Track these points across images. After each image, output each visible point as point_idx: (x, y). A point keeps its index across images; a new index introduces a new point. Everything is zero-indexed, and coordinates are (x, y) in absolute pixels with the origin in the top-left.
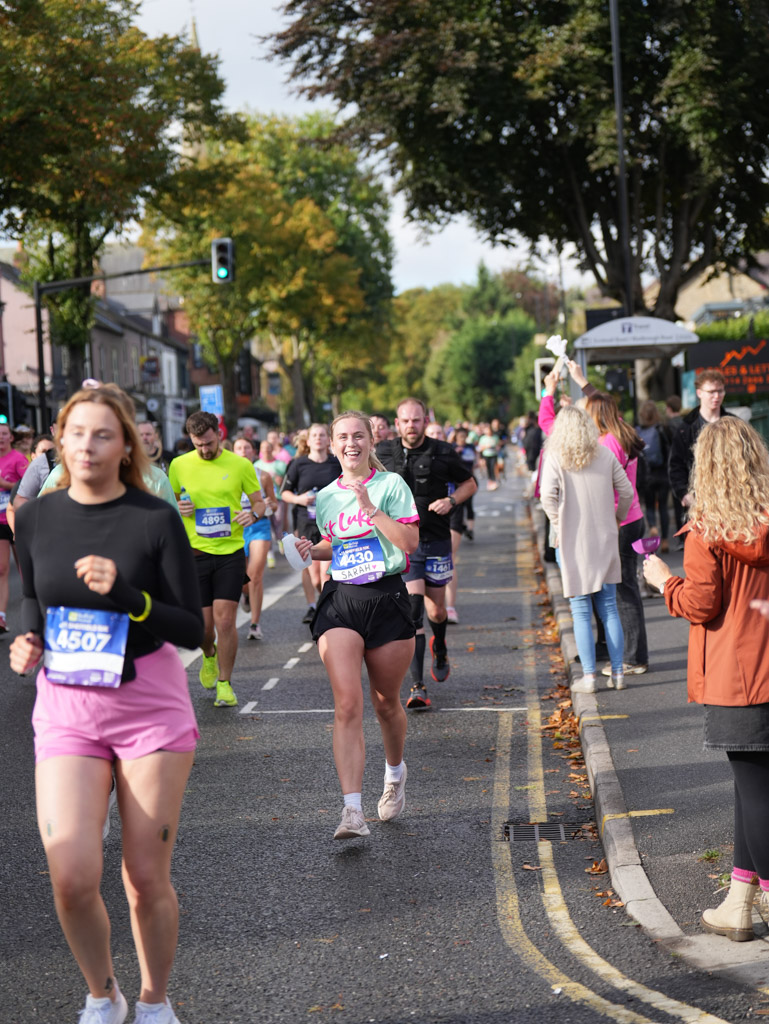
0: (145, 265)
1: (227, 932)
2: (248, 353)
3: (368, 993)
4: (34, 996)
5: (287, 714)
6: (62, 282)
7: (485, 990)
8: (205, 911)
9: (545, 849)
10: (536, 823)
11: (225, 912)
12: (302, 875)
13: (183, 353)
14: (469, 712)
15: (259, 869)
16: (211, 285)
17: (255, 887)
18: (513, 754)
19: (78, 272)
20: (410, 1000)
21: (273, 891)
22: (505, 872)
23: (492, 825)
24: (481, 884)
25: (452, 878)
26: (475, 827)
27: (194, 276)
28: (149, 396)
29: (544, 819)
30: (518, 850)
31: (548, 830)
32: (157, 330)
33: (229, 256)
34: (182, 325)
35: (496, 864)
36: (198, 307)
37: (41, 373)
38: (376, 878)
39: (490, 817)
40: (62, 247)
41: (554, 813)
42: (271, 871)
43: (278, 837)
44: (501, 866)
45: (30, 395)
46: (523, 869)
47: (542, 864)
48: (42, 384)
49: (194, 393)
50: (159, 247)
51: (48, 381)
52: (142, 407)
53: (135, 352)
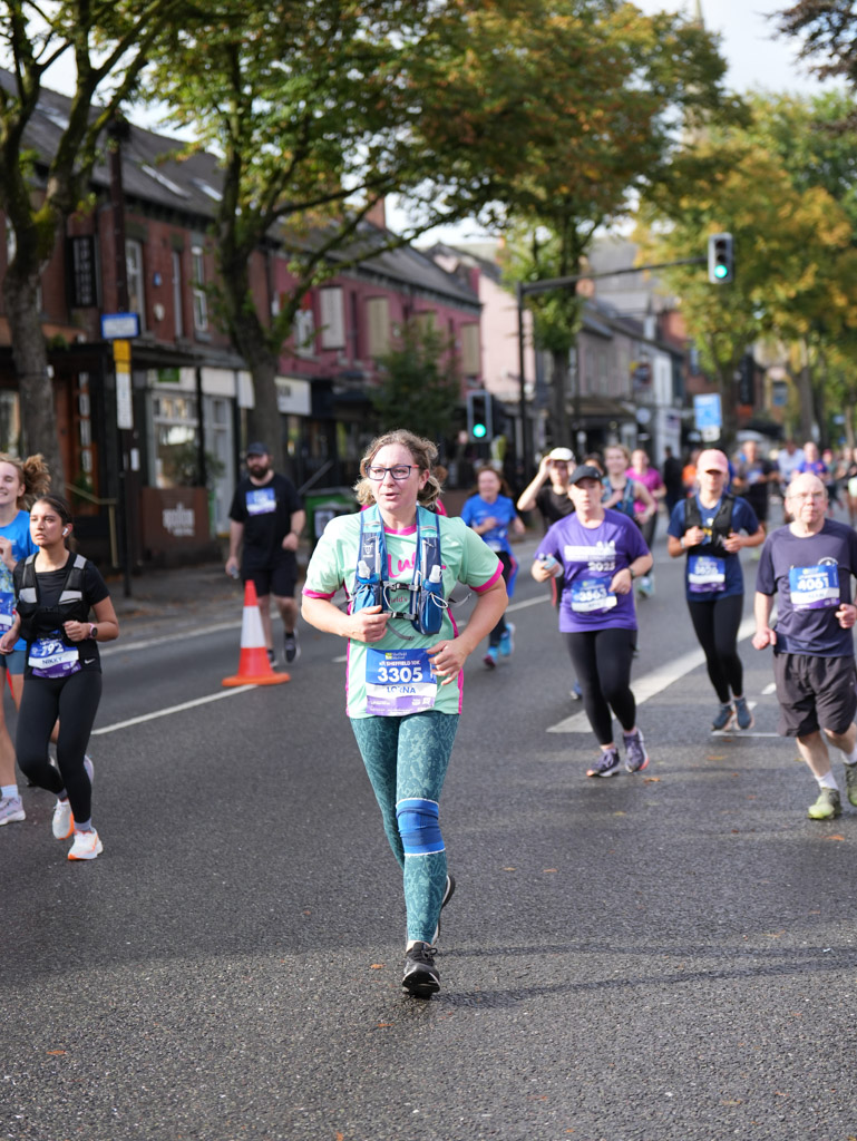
0: (637, 262)
1: (680, 925)
2: (750, 360)
3: (807, 978)
4: (495, 968)
5: (759, 736)
6: (546, 282)
8: (659, 907)
11: (679, 908)
12: (758, 881)
13: (679, 359)
15: (718, 874)
16: (708, 285)
17: (711, 889)
19: (563, 270)
21: (727, 892)
27: (692, 274)
28: (639, 405)
32: (650, 333)
33: (728, 254)
34: (678, 327)
36: (696, 308)
37: (522, 380)
38: (830, 886)
40: (547, 243)
42: (728, 877)
43: (738, 847)
45: (510, 404)
48: (522, 393)
49: (689, 403)
50: (654, 241)
51: (529, 388)
52: (631, 418)
53: (624, 357)
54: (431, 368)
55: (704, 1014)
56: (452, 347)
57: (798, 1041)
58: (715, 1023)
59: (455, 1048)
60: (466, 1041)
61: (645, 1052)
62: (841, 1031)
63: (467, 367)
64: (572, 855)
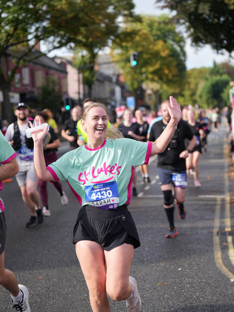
0: (111, 60)
2: (141, 88)
3: (174, 280)
4: (75, 278)
5: (152, 197)
7: (210, 280)
9: (230, 239)
10: (227, 231)
13: (123, 87)
14: (208, 197)
16: (131, 67)
18: (221, 210)
19: (91, 62)
20: (187, 282)
22: (217, 245)
23: (214, 232)
24: (210, 249)
26: (208, 232)
27: (126, 64)
28: (112, 100)
29: (230, 230)
30: (222, 239)
31: (230, 233)
32: (114, 79)
33: (137, 58)
34: (122, 79)
35: (214, 243)
36: (127, 73)
37: (79, 93)
39: (213, 229)
40: (86, 56)
41: (233, 228)
43: (149, 234)
46: (223, 245)
47: (229, 243)
48: (79, 97)
49: (125, 99)
50: (115, 55)
51: (82, 96)
53: (107, 87)
54: (54, 90)
55: (143, 294)
56: (60, 84)
57: (174, 304)
58: (147, 297)
59: (62, 309)
60: (66, 307)
61: (125, 309)
62: (188, 300)
63: (64, 90)
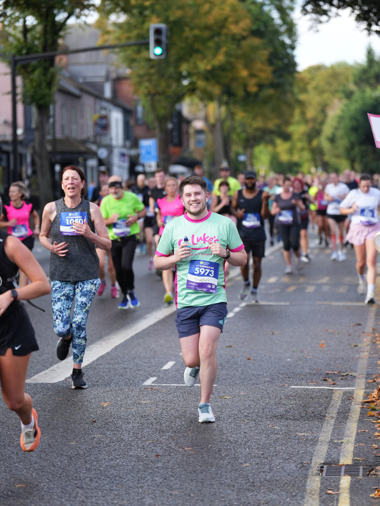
0: (99, 43)
2: (179, 114)
5: (177, 387)
6: (33, 55)
9: (345, 481)
10: (343, 465)
12: (171, 492)
13: (128, 113)
14: (311, 389)
15: (142, 487)
16: (149, 60)
17: (137, 498)
18: (338, 418)
22: (313, 495)
23: (312, 465)
24: (294, 502)
25: (275, 497)
26: (299, 466)
27: (139, 52)
28: (100, 146)
29: (350, 462)
30: (326, 481)
31: (351, 470)
32: (108, 93)
33: (163, 38)
34: (127, 88)
35: (308, 489)
36: (140, 76)
37: (14, 126)
38: (222, 495)
39: (311, 460)
40: (34, 27)
41: (358, 459)
42: (149, 489)
43: (158, 467)
44: (311, 491)
45: (6, 143)
46: (327, 493)
47: (341, 491)
48: (15, 134)
49: (135, 145)
50: (111, 28)
51: (20, 131)
52: (94, 154)
53: (89, 111)
64: (38, 473)
